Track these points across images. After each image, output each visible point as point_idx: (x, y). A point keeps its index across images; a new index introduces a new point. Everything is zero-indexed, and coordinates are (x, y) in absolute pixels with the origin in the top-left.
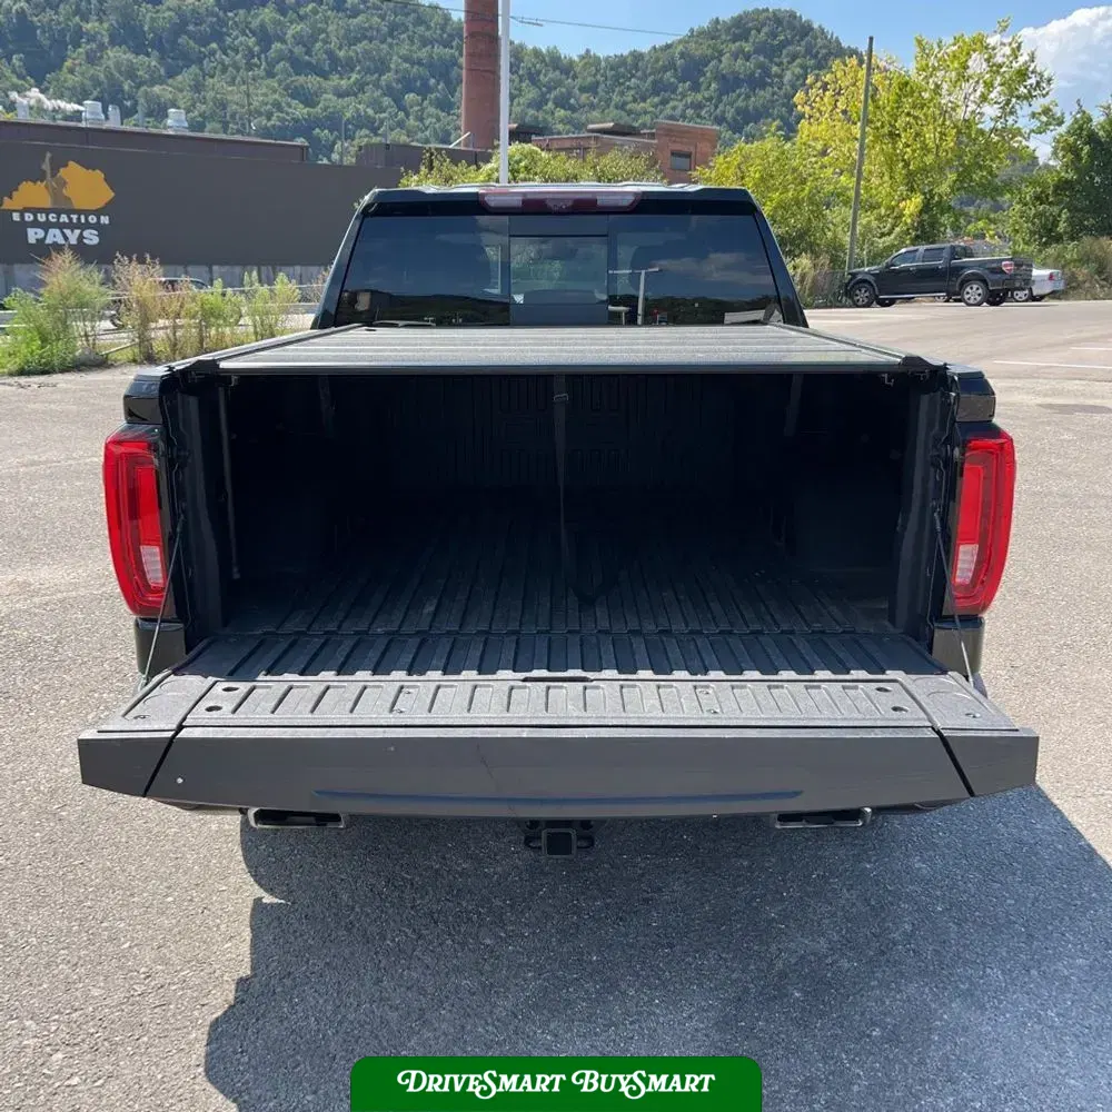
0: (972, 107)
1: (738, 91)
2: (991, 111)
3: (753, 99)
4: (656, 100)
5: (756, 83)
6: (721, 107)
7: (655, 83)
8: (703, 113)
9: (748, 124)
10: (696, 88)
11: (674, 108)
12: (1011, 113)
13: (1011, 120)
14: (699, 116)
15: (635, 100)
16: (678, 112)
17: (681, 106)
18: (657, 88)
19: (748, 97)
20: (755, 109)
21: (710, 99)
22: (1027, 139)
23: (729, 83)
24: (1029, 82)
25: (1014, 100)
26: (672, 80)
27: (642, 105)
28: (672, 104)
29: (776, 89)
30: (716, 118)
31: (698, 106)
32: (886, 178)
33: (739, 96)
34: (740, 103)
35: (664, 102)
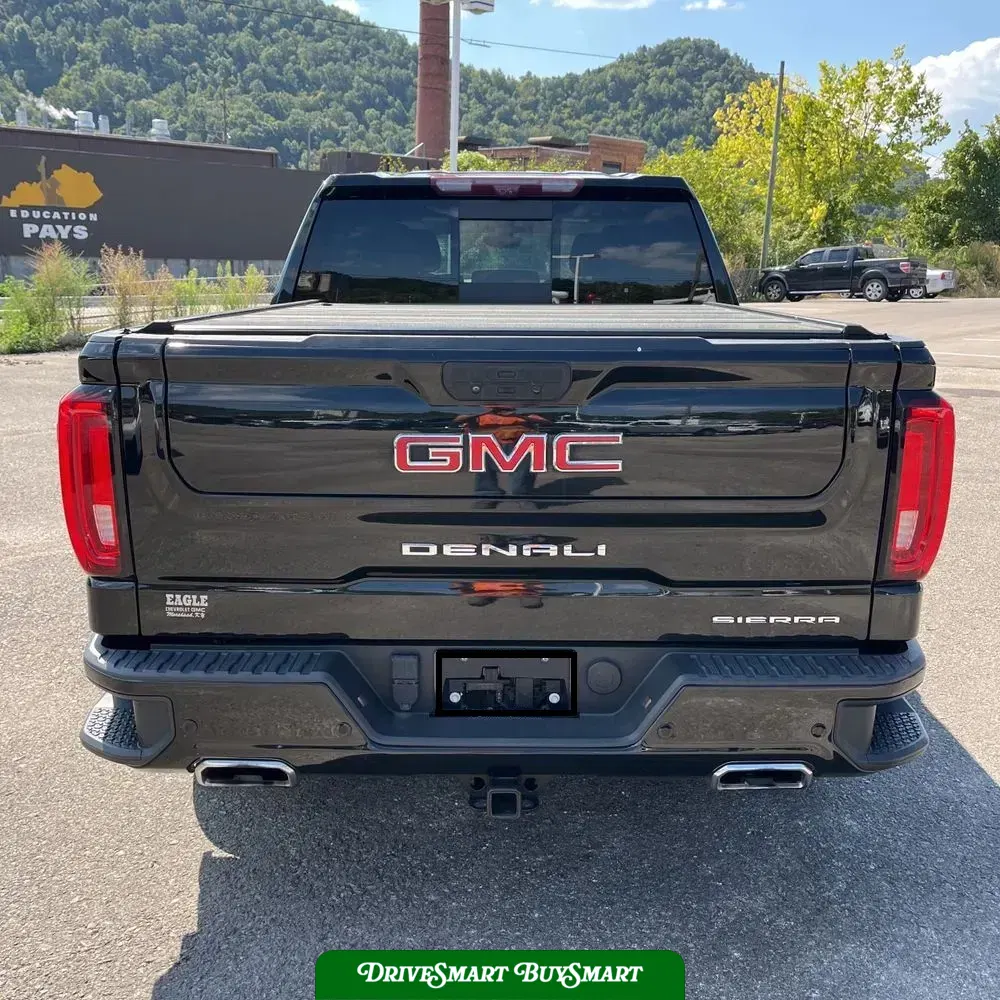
0: (872, 125)
1: (662, 111)
2: (887, 128)
3: (676, 117)
4: (590, 117)
5: (679, 103)
6: (647, 125)
7: (588, 102)
8: (631, 130)
9: (671, 140)
10: (625, 107)
11: (606, 125)
12: (906, 130)
13: (905, 135)
14: (628, 132)
15: (570, 117)
16: (609, 128)
17: (611, 123)
18: (591, 106)
19: (671, 116)
20: (678, 126)
21: (637, 117)
22: (920, 151)
23: (654, 104)
24: (920, 101)
25: (907, 118)
26: (604, 100)
27: (577, 121)
28: (604, 120)
29: (696, 109)
30: (643, 133)
31: (627, 123)
32: (795, 187)
33: (663, 115)
34: (664, 121)
35: (597, 119)
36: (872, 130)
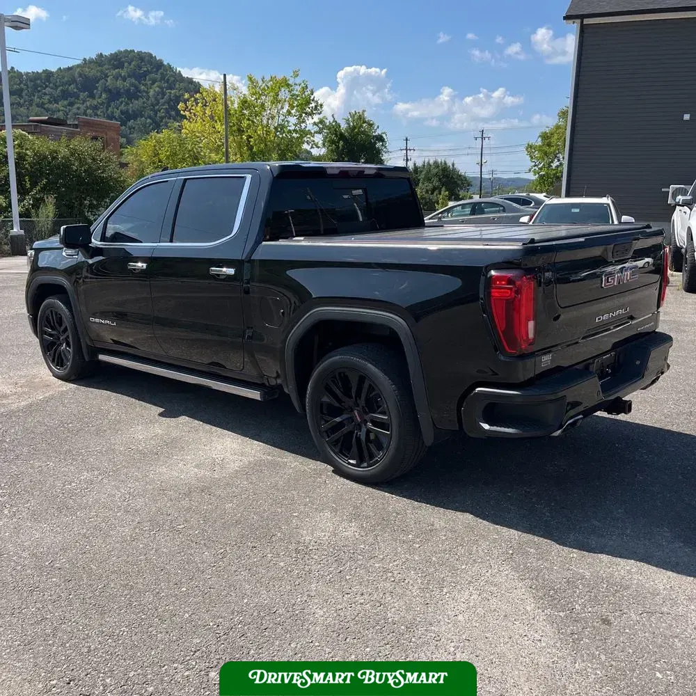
0: (282, 117)
1: (120, 100)
2: (293, 120)
3: (131, 105)
4: (66, 102)
5: (133, 95)
6: (110, 109)
7: (62, 91)
8: (99, 113)
9: (129, 121)
10: (92, 96)
11: (78, 108)
12: (303, 122)
13: (303, 125)
14: (97, 115)
15: (50, 102)
16: (82, 110)
17: (83, 107)
18: (65, 95)
19: (127, 104)
20: (133, 111)
21: (103, 103)
23: (114, 95)
24: (311, 105)
25: (304, 115)
26: (75, 90)
27: (55, 105)
28: (76, 106)
29: (145, 100)
30: (108, 115)
31: (95, 108)
33: (122, 103)
34: (123, 107)
35: (71, 104)
36: (283, 120)
